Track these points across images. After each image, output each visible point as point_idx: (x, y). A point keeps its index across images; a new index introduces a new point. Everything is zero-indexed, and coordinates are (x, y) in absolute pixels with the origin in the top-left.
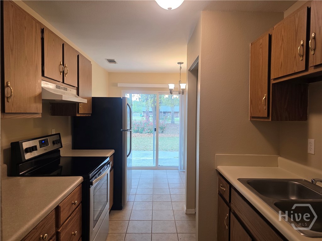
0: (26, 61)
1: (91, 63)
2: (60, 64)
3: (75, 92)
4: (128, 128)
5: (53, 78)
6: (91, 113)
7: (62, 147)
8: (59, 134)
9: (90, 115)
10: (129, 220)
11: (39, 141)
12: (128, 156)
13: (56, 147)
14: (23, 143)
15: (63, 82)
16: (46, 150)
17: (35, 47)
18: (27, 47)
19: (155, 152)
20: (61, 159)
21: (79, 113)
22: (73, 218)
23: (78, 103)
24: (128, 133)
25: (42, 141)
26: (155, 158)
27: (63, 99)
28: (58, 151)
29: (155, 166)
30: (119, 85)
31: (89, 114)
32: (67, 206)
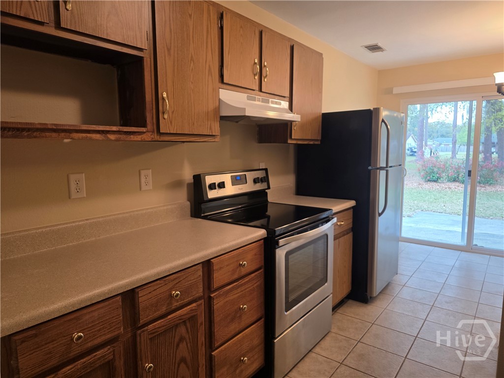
0: (192, 62)
1: (323, 57)
2: (253, 62)
3: (285, 104)
4: (383, 164)
5: (240, 85)
6: (319, 138)
7: (269, 188)
8: (266, 170)
9: (319, 143)
10: (373, 324)
11: (231, 176)
12: (380, 215)
13: (259, 187)
14: (206, 177)
15: (260, 90)
16: (241, 189)
17: (207, 42)
18: (193, 42)
19: (467, 218)
20: (269, 205)
21: (293, 138)
22: (242, 285)
23: (291, 122)
24: (383, 174)
25: (236, 176)
26: (466, 230)
27: (247, 114)
28: (263, 194)
29: (466, 244)
30: (396, 91)
31: (317, 140)
32: (227, 266)
